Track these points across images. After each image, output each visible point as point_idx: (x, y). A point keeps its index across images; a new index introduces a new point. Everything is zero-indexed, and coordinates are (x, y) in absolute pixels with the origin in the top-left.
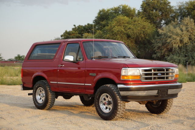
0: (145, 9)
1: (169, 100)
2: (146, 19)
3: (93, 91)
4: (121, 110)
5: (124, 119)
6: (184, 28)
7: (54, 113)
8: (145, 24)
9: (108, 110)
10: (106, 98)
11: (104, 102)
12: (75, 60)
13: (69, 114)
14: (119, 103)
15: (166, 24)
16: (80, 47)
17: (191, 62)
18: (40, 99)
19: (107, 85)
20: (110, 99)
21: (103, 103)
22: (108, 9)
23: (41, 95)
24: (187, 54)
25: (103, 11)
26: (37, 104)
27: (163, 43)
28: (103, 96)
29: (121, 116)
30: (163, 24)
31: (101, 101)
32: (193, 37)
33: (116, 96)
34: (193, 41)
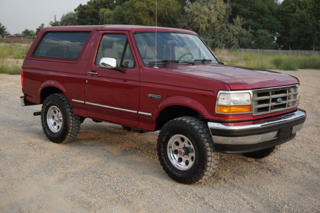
4: (211, 168)
6: (212, 7)
9: (183, 163)
10: (180, 142)
11: (176, 148)
12: (119, 66)
16: (127, 42)
17: (218, 44)
18: (54, 124)
20: (190, 144)
21: (174, 149)
23: (56, 118)
24: (214, 36)
26: (49, 134)
27: (188, 23)
28: (175, 138)
30: (189, 1)
31: (170, 147)
32: (222, 17)
33: (203, 144)
34: (221, 21)
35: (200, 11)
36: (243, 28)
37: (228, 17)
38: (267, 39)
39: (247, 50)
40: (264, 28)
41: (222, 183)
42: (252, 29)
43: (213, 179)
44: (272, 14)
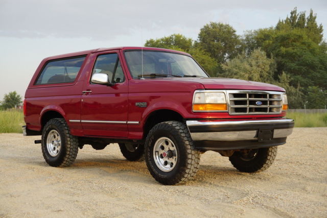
0: (204, 38)
1: (270, 149)
2: (205, 51)
3: (141, 134)
4: (193, 167)
5: (196, 182)
6: (254, 63)
7: (76, 173)
8: (204, 58)
9: (168, 166)
10: (165, 146)
11: (161, 152)
12: (110, 82)
13: (100, 174)
14: (189, 154)
15: (230, 58)
16: (118, 59)
18: (53, 149)
19: (167, 122)
20: (173, 146)
21: (160, 154)
22: (158, 39)
23: (55, 142)
25: (151, 41)
26: (48, 158)
28: (160, 141)
29: (193, 176)
30: (227, 59)
31: (156, 152)
32: (265, 74)
33: (183, 142)
34: (264, 78)
35: (239, 68)
36: (290, 85)
37: (272, 73)
38: (320, 97)
39: (297, 110)
40: (315, 85)
42: (301, 86)
44: (325, 68)
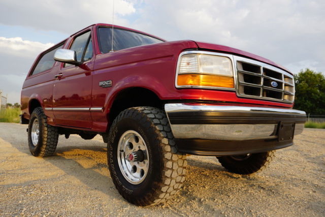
3: (105, 124)
4: (173, 181)
9: (138, 174)
10: (134, 143)
11: (129, 152)
16: (90, 35)
20: (144, 145)
21: (127, 154)
28: (128, 136)
33: (158, 140)
41: (195, 204)
43: (184, 199)
